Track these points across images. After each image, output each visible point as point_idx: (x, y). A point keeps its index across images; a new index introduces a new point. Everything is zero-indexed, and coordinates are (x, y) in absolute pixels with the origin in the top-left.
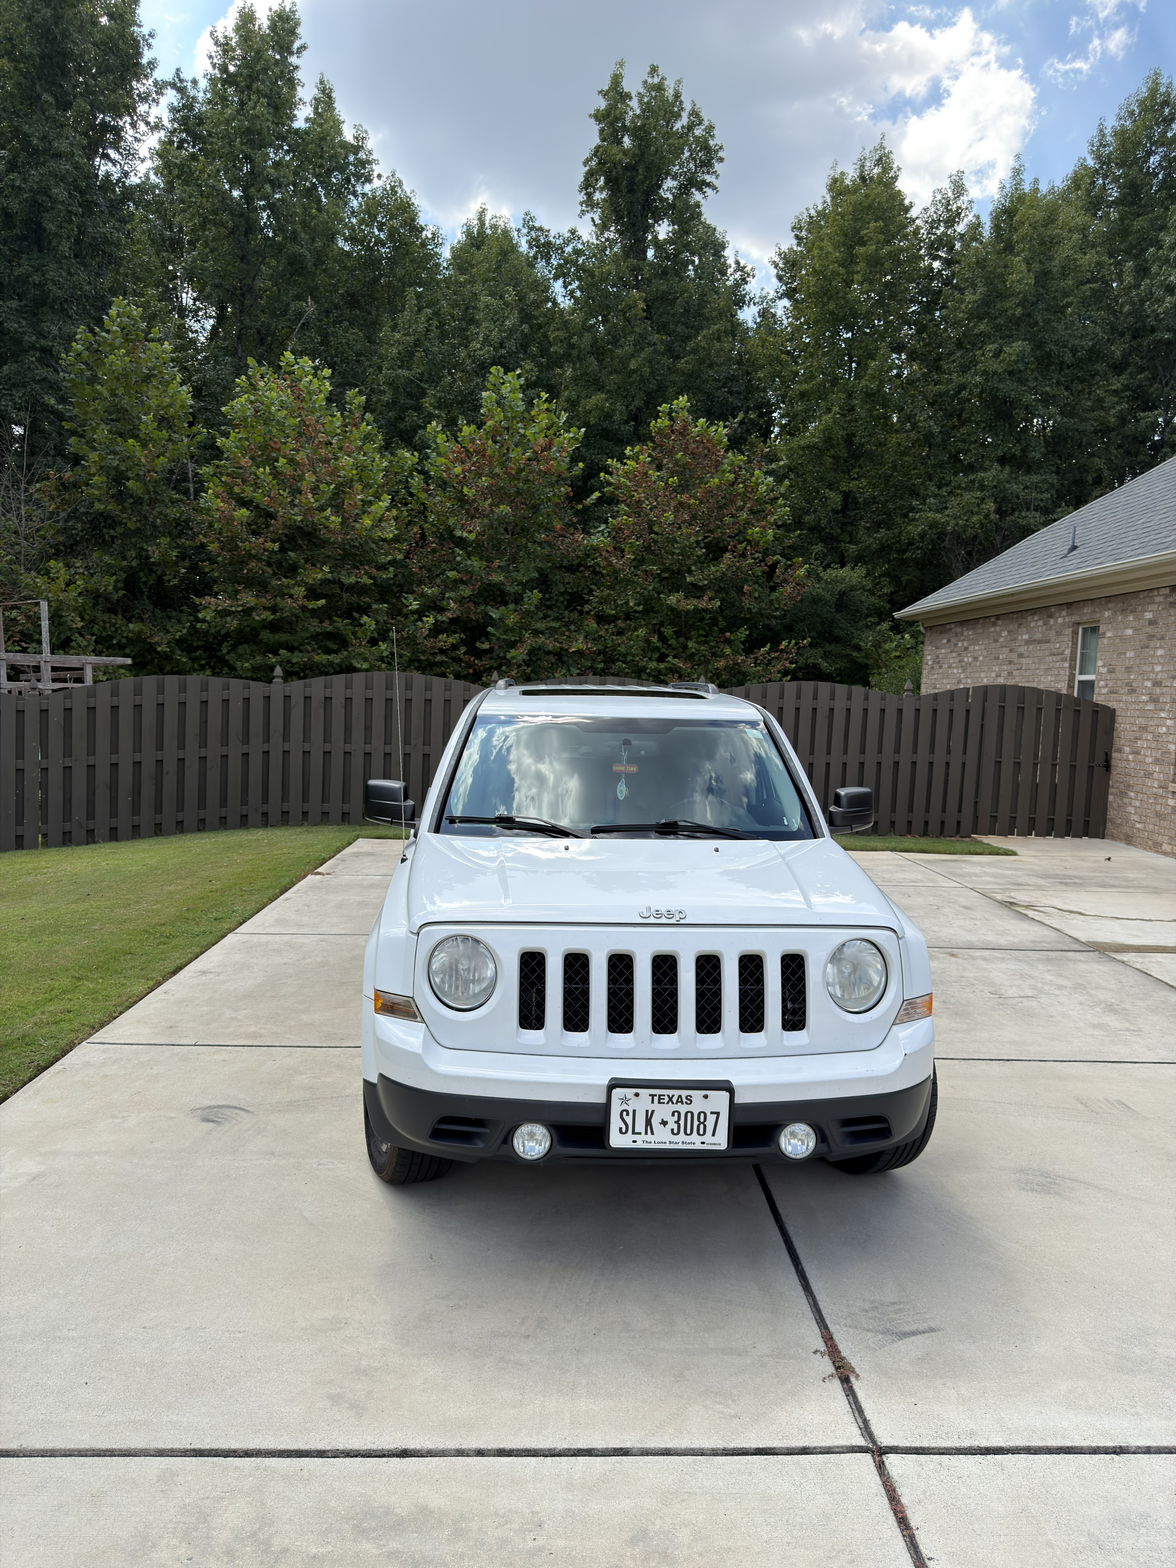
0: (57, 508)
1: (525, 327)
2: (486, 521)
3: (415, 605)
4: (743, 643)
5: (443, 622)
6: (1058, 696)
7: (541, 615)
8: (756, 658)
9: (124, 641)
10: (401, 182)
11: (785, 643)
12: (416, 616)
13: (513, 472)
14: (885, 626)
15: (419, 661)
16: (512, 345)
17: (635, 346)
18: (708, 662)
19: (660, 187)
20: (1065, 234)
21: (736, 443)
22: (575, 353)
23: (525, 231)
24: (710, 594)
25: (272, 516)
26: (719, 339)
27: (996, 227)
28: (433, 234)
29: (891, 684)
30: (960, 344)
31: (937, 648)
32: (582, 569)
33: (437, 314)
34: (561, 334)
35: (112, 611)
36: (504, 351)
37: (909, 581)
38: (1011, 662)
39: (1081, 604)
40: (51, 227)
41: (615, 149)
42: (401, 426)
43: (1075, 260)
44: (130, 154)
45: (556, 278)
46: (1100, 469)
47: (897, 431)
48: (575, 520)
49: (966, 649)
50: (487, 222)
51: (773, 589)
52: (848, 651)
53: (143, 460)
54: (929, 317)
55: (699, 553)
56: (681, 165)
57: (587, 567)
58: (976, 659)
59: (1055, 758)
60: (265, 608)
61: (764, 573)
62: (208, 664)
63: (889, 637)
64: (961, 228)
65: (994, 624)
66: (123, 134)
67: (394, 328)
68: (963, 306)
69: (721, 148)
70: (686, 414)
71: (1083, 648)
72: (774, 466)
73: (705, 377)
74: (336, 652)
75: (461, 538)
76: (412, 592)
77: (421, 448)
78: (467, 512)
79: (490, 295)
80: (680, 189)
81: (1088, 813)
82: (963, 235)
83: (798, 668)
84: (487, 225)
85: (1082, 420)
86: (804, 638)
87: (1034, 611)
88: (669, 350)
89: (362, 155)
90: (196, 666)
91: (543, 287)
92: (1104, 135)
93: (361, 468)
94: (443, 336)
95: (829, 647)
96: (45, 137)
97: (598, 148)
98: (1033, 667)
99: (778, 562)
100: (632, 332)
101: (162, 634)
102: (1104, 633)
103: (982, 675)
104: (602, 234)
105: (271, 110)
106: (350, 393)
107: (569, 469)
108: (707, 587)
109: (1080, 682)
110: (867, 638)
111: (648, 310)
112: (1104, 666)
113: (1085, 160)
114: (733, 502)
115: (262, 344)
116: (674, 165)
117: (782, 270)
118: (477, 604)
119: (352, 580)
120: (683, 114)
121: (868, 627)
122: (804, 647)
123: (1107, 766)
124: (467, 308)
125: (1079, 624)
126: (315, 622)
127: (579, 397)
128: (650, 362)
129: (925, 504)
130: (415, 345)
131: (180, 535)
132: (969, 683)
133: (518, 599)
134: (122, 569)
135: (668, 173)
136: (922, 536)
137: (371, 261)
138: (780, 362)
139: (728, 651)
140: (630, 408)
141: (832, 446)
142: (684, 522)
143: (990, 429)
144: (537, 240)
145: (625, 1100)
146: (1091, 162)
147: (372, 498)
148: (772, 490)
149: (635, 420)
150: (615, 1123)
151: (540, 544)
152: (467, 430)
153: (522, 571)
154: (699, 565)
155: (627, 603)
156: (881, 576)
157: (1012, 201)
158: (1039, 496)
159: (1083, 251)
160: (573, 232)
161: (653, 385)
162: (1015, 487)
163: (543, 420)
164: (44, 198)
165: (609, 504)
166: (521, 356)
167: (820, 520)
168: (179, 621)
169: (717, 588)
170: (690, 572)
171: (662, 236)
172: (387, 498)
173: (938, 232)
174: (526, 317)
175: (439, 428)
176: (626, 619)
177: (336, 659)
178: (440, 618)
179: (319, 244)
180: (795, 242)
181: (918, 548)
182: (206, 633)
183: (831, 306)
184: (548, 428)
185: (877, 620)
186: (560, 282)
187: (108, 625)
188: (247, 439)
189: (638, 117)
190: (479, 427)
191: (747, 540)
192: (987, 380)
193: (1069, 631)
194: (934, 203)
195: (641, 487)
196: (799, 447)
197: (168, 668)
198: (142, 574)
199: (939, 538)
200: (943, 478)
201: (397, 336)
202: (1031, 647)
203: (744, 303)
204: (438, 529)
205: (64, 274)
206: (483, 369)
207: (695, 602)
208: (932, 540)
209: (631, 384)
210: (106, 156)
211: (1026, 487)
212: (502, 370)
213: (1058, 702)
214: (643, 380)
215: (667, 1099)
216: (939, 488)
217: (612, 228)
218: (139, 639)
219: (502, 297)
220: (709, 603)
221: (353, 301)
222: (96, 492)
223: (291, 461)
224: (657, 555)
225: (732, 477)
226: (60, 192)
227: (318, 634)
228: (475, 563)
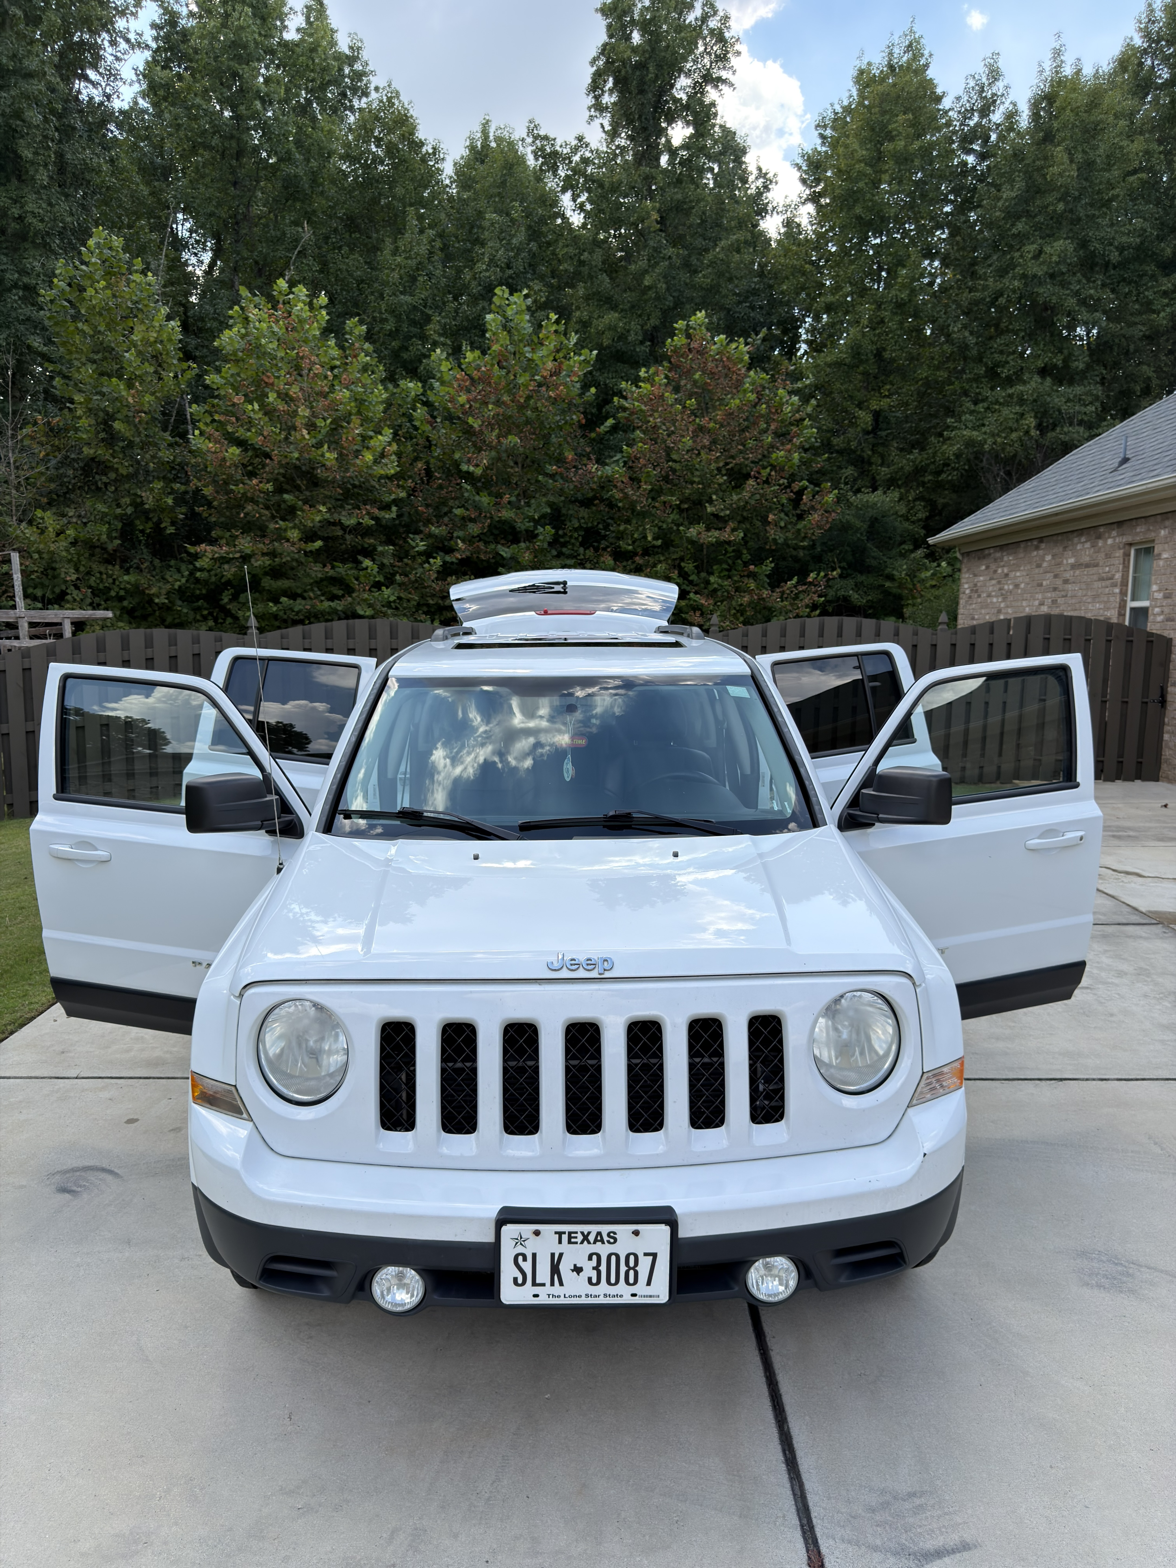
0: (47, 455)
1: (533, 245)
2: (493, 453)
3: (422, 546)
4: (768, 576)
5: (452, 563)
6: (1109, 626)
7: (554, 553)
8: (783, 593)
9: (122, 593)
10: (397, 93)
11: (813, 575)
12: (424, 558)
13: (522, 400)
14: (920, 553)
15: (428, 605)
16: (519, 265)
17: (649, 260)
18: (730, 598)
19: (672, 86)
20: (1111, 118)
21: (757, 361)
22: (585, 270)
23: (529, 140)
24: (731, 525)
25: (268, 456)
26: (738, 251)
27: (1035, 116)
28: (434, 148)
29: (927, 615)
30: (995, 247)
31: (975, 575)
32: (597, 502)
33: (441, 235)
34: (571, 251)
35: (108, 561)
36: (511, 272)
37: (945, 505)
38: (1055, 589)
39: (1134, 523)
40: (27, 154)
41: (623, 45)
42: (405, 356)
43: (1121, 148)
44: (112, 75)
45: (564, 190)
46: (1149, 378)
47: (930, 344)
48: (588, 449)
49: (1007, 575)
50: (491, 135)
51: (800, 517)
52: (881, 581)
53: (131, 400)
54: (963, 218)
55: (721, 481)
56: (695, 61)
57: (602, 500)
58: (1017, 586)
59: (1104, 694)
60: (263, 554)
61: (789, 500)
62: (210, 614)
63: (924, 564)
64: (997, 117)
65: (1037, 548)
66: (102, 53)
67: (395, 252)
68: (1000, 204)
69: (738, 40)
70: (704, 331)
71: (1135, 571)
72: (799, 385)
73: (724, 291)
74: (338, 598)
75: (468, 472)
76: (418, 532)
77: (425, 378)
78: (474, 445)
79: (495, 212)
80: (694, 88)
81: (1140, 754)
82: (999, 125)
83: (828, 602)
84: (491, 138)
85: (1131, 325)
86: (834, 569)
87: (1080, 532)
88: (687, 265)
89: (358, 67)
90: (198, 617)
91: (550, 202)
92: (1152, 11)
93: (360, 402)
94: (448, 257)
95: (861, 578)
96: (14, 56)
97: (605, 45)
98: (1080, 593)
99: (806, 488)
100: (645, 247)
101: (161, 584)
102: (1159, 555)
103: (1024, 603)
104: (612, 141)
105: (258, 22)
106: (350, 323)
107: (581, 395)
108: (730, 518)
109: (1132, 609)
110: (901, 566)
111: (662, 221)
112: (1159, 591)
113: (1131, 39)
114: (755, 424)
115: (260, 276)
116: (687, 61)
117: (805, 171)
118: (486, 543)
119: (352, 521)
120: (696, 4)
121: (903, 555)
122: (834, 579)
123: (1163, 701)
124: (472, 227)
125: (1131, 545)
126: (318, 567)
127: (590, 317)
128: (665, 277)
129: (960, 422)
130: (418, 269)
131: (175, 479)
132: (1009, 613)
133: (531, 536)
134: (116, 517)
135: (681, 70)
136: (958, 456)
137: (371, 181)
138: (804, 274)
139: (753, 586)
140: (645, 328)
141: (861, 362)
142: (703, 447)
143: (1030, 337)
144: (542, 149)
145: (520, 1240)
146: (1138, 41)
147: (371, 433)
148: (798, 411)
149: (652, 340)
150: (508, 1272)
151: (552, 476)
152: (470, 356)
153: (534, 506)
154: (721, 494)
155: (645, 537)
156: (915, 500)
157: (1052, 86)
158: (1083, 409)
159: (1130, 137)
160: (580, 139)
161: (669, 302)
162: (1058, 401)
163: (551, 344)
164: (18, 122)
165: (625, 431)
166: (529, 276)
167: (849, 441)
168: (179, 570)
169: (739, 518)
170: (710, 501)
171: (676, 142)
172: (388, 432)
173: (972, 123)
174: (534, 234)
175: (445, 355)
176: (643, 555)
177: (339, 605)
178: (448, 558)
179: (314, 163)
180: (819, 141)
181: (954, 469)
182: (206, 582)
183: (858, 210)
184: (558, 351)
185: (911, 547)
186: (569, 194)
187: (104, 576)
188: (238, 374)
189: (647, 9)
190: (484, 353)
191: (771, 465)
192: (1026, 285)
193: (1120, 553)
194: (967, 91)
195: (657, 411)
196: (825, 364)
197: (169, 620)
198: (138, 522)
199: (976, 458)
200: (980, 393)
201: (399, 259)
202: (1077, 572)
203: (767, 213)
204: (445, 463)
205: (44, 205)
206: (488, 291)
207: (716, 533)
208: (969, 460)
209: (646, 301)
210: (86, 78)
211: (1069, 400)
212: (507, 291)
213: (1109, 633)
214: (658, 298)
215: (580, 1238)
216: (976, 403)
217: (623, 135)
218: (137, 590)
219: (508, 214)
220: (731, 534)
221: (351, 223)
222: (84, 436)
223: (284, 397)
224: (676, 485)
225: (752, 397)
226: (35, 116)
227: (322, 580)
228: (485, 499)
